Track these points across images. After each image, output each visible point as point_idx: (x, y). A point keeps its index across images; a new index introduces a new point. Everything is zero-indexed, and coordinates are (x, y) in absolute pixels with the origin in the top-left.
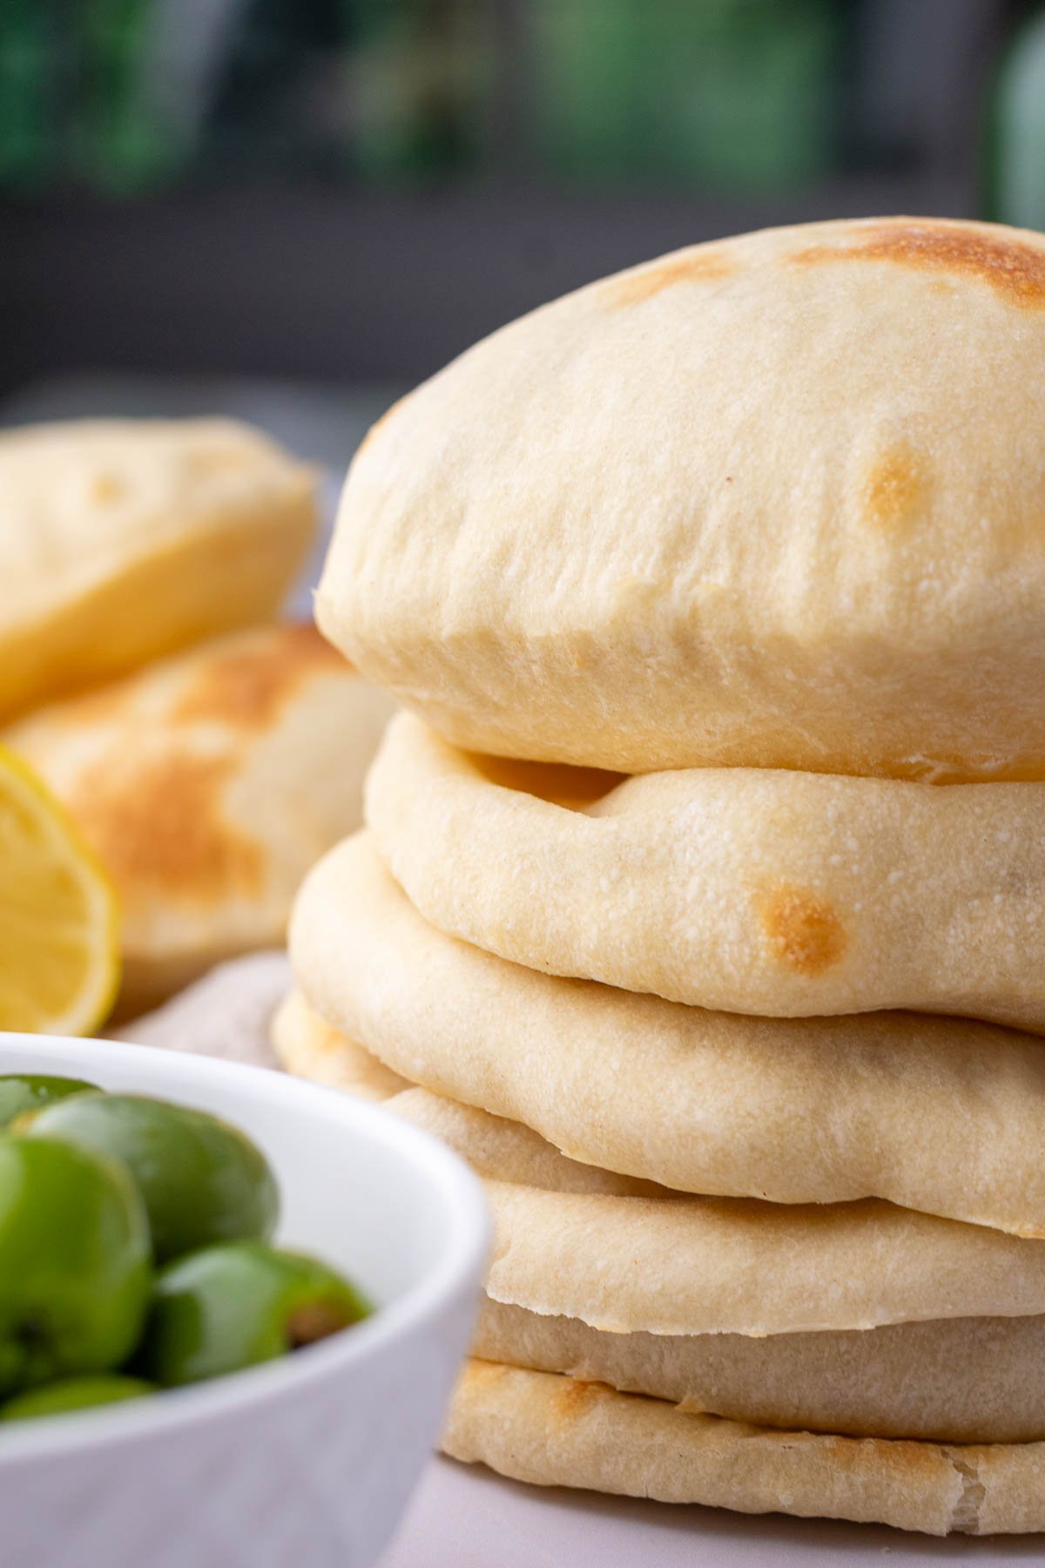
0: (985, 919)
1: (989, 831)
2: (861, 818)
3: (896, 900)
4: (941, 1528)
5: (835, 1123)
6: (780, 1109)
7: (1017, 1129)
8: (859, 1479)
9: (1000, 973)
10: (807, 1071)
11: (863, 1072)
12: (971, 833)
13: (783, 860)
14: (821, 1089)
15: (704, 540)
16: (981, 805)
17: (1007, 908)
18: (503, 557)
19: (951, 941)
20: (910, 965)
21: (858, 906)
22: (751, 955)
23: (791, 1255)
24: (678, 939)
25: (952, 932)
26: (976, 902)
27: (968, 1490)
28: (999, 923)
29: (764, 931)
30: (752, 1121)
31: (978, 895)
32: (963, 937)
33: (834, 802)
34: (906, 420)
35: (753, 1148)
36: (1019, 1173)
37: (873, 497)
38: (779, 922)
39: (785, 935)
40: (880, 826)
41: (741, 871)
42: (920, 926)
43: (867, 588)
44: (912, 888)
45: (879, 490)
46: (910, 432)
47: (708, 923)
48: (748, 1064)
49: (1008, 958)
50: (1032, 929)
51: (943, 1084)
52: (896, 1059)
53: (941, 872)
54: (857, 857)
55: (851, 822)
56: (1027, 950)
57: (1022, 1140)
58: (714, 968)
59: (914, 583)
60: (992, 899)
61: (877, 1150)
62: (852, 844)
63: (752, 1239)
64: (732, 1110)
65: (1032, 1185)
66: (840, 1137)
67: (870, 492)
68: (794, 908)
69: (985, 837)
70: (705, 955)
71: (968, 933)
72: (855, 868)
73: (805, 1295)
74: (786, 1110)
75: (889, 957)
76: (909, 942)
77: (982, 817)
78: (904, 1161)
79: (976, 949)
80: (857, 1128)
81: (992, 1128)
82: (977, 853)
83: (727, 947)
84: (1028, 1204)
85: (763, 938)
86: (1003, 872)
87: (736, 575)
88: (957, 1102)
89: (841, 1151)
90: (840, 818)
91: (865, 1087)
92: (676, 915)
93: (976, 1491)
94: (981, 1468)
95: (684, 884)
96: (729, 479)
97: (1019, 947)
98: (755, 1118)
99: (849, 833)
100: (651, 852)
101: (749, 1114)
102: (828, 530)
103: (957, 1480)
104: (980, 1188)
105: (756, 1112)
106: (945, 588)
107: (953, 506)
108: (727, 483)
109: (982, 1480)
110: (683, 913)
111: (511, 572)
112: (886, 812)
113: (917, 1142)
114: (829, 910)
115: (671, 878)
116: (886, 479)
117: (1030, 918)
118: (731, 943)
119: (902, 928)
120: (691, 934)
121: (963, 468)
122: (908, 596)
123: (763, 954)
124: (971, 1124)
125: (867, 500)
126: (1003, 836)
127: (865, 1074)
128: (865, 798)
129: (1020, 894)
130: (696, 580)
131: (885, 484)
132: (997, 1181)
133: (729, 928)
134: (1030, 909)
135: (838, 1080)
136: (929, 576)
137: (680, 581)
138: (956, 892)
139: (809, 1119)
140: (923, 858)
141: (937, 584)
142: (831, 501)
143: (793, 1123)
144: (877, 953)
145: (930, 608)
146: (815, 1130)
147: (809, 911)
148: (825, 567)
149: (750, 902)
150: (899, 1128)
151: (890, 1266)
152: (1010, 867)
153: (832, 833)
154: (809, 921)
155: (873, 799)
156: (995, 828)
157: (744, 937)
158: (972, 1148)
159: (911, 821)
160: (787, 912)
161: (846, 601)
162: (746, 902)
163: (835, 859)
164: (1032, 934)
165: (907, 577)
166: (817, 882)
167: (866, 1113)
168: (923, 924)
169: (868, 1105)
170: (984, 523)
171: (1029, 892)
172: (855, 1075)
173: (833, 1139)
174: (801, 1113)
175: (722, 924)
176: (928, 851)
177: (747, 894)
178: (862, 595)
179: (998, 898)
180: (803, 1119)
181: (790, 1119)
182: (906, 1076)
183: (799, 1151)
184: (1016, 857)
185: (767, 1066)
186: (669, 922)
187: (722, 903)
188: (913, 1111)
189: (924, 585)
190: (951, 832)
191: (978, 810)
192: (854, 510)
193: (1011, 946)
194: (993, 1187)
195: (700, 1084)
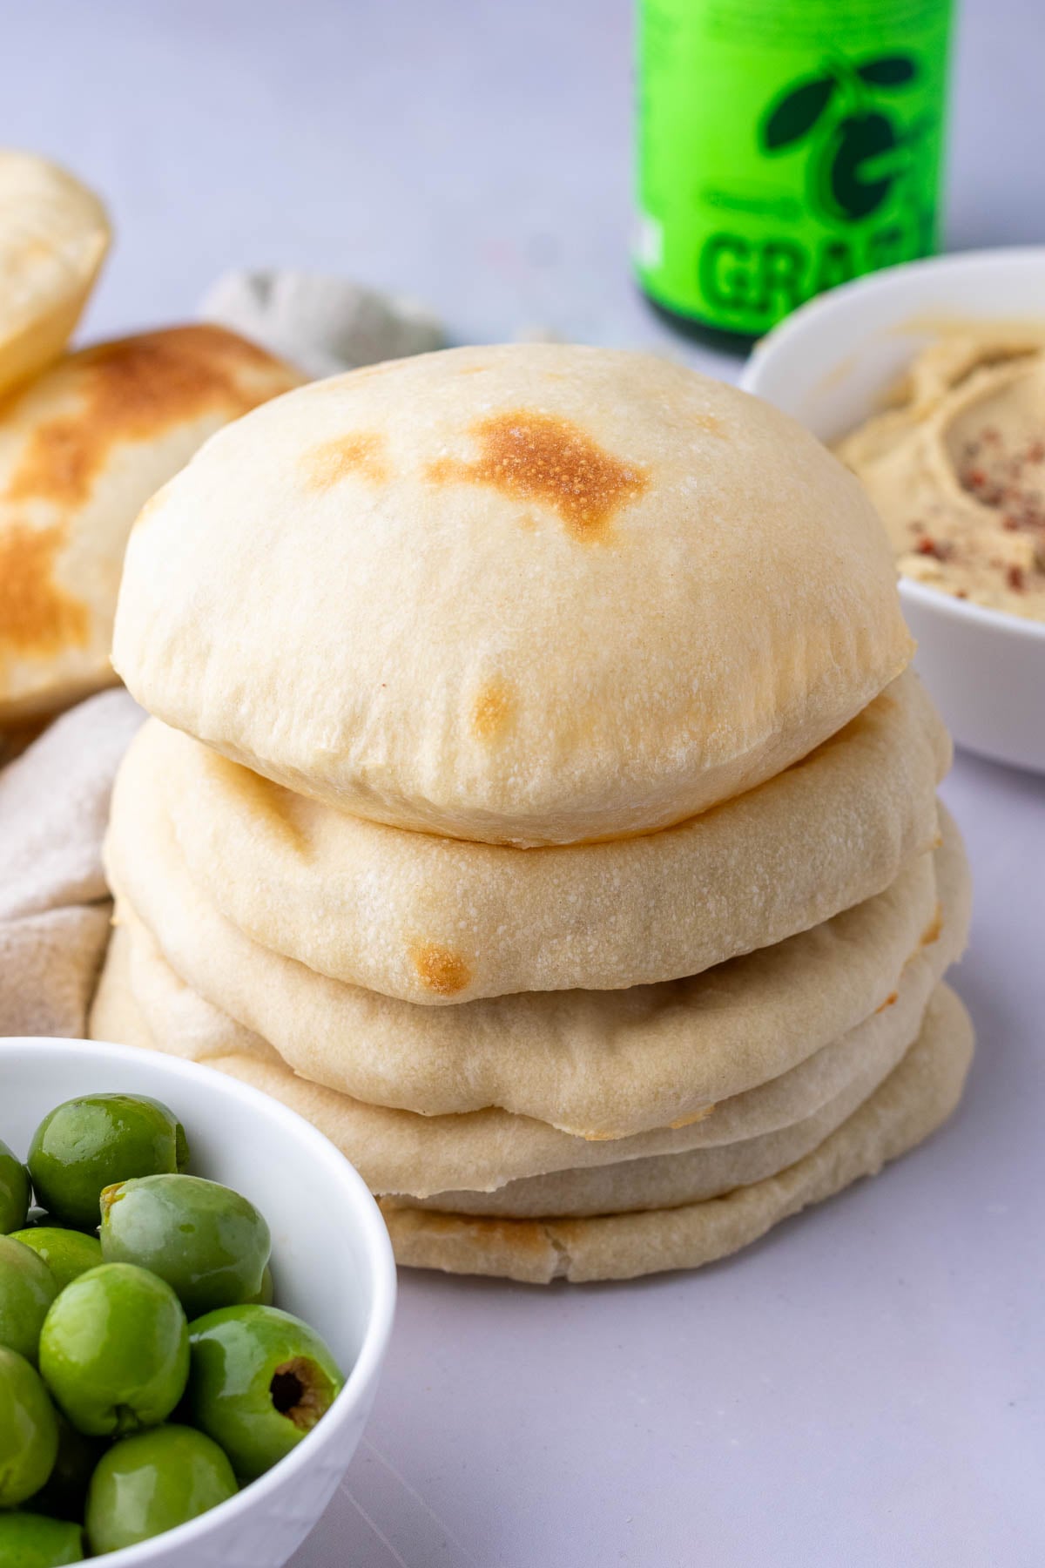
0: (561, 951)
1: (563, 896)
2: (479, 893)
3: (502, 944)
4: (545, 1279)
5: (468, 1070)
6: (432, 1063)
7: (584, 1072)
8: (493, 1256)
9: (571, 983)
10: (450, 1032)
11: (487, 1029)
12: (551, 898)
13: (428, 928)
14: (459, 1045)
15: (369, 724)
16: (558, 876)
17: (575, 944)
18: (237, 696)
19: (539, 966)
20: (513, 981)
21: (477, 954)
22: (409, 983)
23: (443, 1143)
24: (363, 963)
25: (540, 960)
26: (555, 941)
27: (560, 1261)
28: (570, 955)
29: (417, 971)
30: (413, 1073)
31: (556, 936)
32: (546, 964)
33: (461, 881)
34: (499, 655)
35: (415, 1089)
36: (585, 1102)
37: (477, 718)
38: (426, 968)
39: (430, 976)
40: (491, 897)
41: (401, 932)
42: (519, 959)
43: (475, 780)
44: (513, 935)
45: (481, 714)
46: (502, 666)
47: (382, 958)
48: (412, 1029)
49: (576, 974)
50: (591, 956)
51: (538, 1035)
52: (509, 1016)
53: (532, 924)
54: (476, 920)
55: (473, 896)
56: (588, 969)
57: (587, 1079)
58: (386, 984)
59: (505, 779)
60: (566, 938)
61: (495, 1085)
62: (473, 912)
63: (418, 1132)
64: (402, 1065)
65: (593, 1109)
66: (471, 1080)
67: (475, 715)
68: (435, 960)
69: (560, 900)
70: (380, 976)
71: (550, 961)
72: (475, 929)
73: (452, 1171)
74: (436, 1064)
75: (499, 977)
76: (512, 968)
77: (558, 886)
78: (513, 1092)
79: (556, 970)
80: (482, 1072)
81: (568, 1071)
82: (555, 910)
83: (394, 974)
84: (591, 1120)
85: (416, 975)
86: (572, 922)
87: (390, 753)
88: (547, 1050)
89: (472, 1087)
90: (465, 894)
91: (487, 1041)
92: (361, 948)
93: (566, 1260)
94: (569, 1246)
95: (365, 929)
96: (384, 685)
97: (583, 968)
98: (416, 1071)
99: (471, 904)
100: (343, 904)
101: (413, 1068)
102: (449, 736)
103: (554, 1255)
104: (560, 1111)
105: (416, 1067)
106: (526, 782)
107: (531, 721)
108: (383, 688)
109: (570, 1253)
110: (365, 947)
111: (244, 710)
112: (495, 887)
113: (520, 1082)
114: (458, 959)
115: (357, 923)
116: (486, 705)
117: (590, 949)
118: (396, 973)
119: (506, 961)
120: (371, 962)
121: (537, 695)
122: (502, 789)
123: (416, 983)
124: (555, 1069)
125: (474, 720)
126: (572, 899)
127: (488, 1031)
128: (482, 876)
129: (584, 934)
130: (364, 753)
131: (486, 709)
132: (571, 1107)
133: (395, 964)
134: (591, 944)
135: (470, 1036)
136: (515, 775)
137: (354, 752)
138: (541, 934)
139: (451, 1068)
140: (520, 916)
141: (520, 780)
142: (451, 718)
143: (441, 1072)
144: (491, 977)
145: (516, 795)
146: (455, 1075)
147: (445, 963)
148: (448, 762)
149: (407, 953)
150: (509, 1072)
151: (506, 1151)
152: (577, 917)
153: (460, 906)
154: (445, 969)
155: (486, 877)
156: (567, 893)
157: (405, 971)
158: (556, 1084)
159: (512, 892)
160: (431, 962)
161: (461, 789)
162: (405, 952)
163: (462, 924)
164: (592, 959)
165: (500, 775)
166: (450, 942)
167: (488, 1061)
168: (520, 957)
169: (489, 1056)
170: (551, 734)
171: (589, 933)
172: (482, 1031)
173: (467, 1080)
174: (446, 1065)
175: (390, 961)
176: (523, 912)
177: (405, 947)
178: (471, 785)
179: (569, 938)
180: (447, 1069)
181: (439, 1069)
182: (514, 1030)
183: (445, 1089)
184: (581, 911)
185: (424, 1029)
186: (357, 951)
187: (390, 948)
188: (517, 1060)
189: (512, 780)
190: (538, 898)
191: (556, 881)
192: (466, 723)
193: (578, 969)
194: (568, 1110)
195: (380, 1046)
